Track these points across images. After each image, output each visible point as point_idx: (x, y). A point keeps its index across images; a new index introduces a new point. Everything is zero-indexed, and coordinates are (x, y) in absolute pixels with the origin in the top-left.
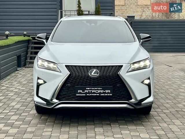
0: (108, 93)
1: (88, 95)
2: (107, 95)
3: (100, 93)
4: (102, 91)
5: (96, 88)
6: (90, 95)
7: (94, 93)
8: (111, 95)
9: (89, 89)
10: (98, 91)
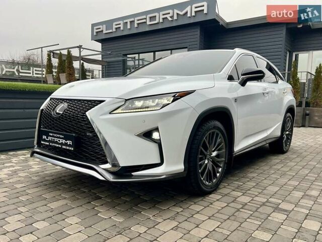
0: (69, 146)
1: (51, 144)
2: (68, 148)
3: (62, 144)
4: (64, 141)
5: (58, 136)
6: (53, 144)
7: (56, 143)
8: (72, 149)
9: (51, 134)
10: (59, 141)
